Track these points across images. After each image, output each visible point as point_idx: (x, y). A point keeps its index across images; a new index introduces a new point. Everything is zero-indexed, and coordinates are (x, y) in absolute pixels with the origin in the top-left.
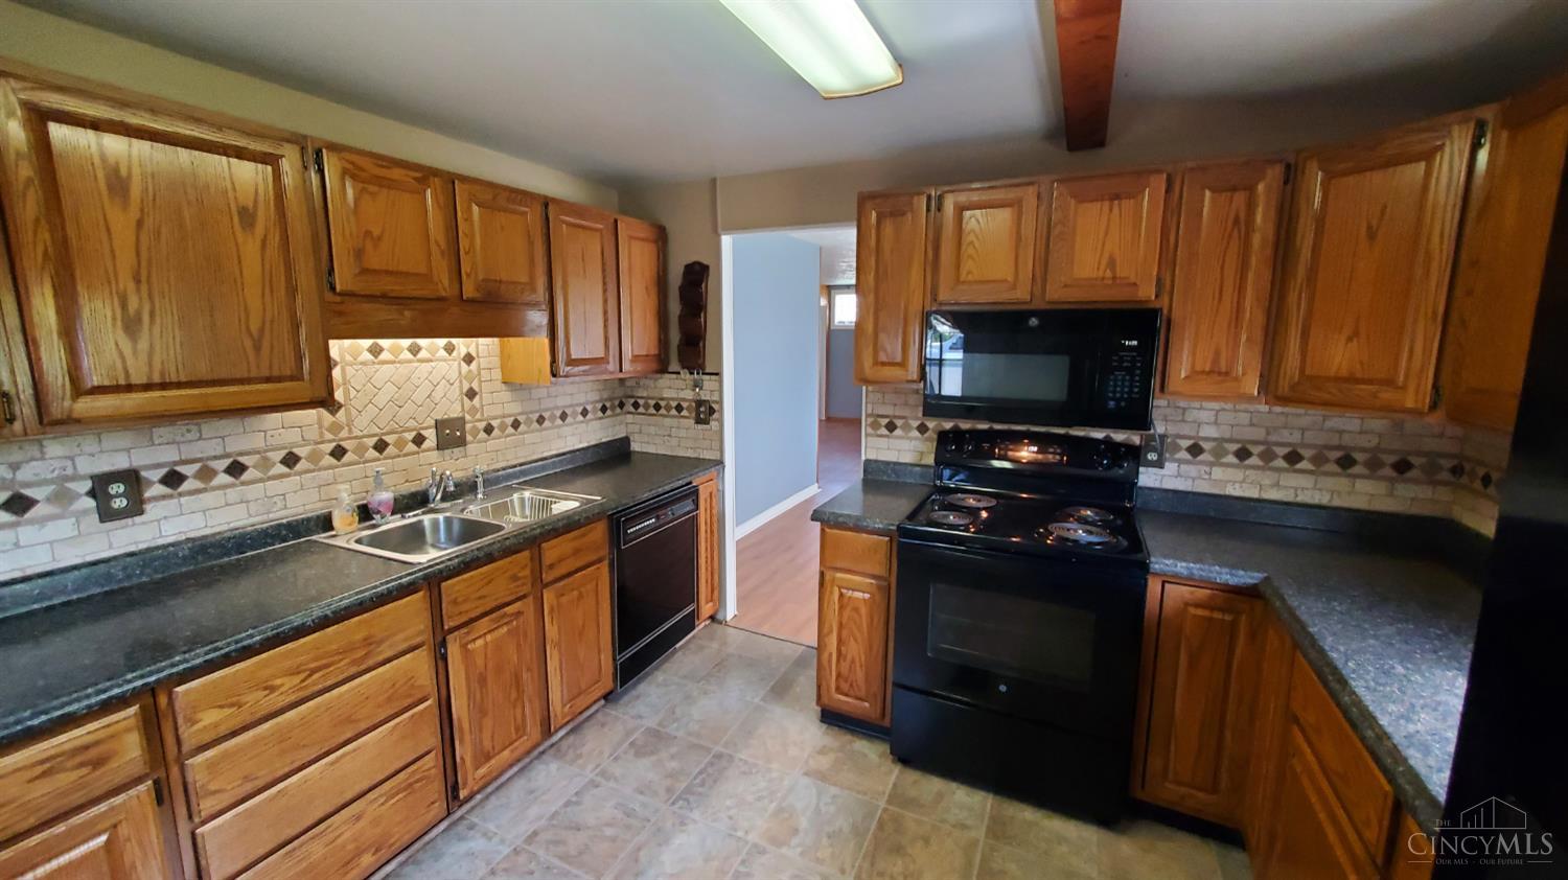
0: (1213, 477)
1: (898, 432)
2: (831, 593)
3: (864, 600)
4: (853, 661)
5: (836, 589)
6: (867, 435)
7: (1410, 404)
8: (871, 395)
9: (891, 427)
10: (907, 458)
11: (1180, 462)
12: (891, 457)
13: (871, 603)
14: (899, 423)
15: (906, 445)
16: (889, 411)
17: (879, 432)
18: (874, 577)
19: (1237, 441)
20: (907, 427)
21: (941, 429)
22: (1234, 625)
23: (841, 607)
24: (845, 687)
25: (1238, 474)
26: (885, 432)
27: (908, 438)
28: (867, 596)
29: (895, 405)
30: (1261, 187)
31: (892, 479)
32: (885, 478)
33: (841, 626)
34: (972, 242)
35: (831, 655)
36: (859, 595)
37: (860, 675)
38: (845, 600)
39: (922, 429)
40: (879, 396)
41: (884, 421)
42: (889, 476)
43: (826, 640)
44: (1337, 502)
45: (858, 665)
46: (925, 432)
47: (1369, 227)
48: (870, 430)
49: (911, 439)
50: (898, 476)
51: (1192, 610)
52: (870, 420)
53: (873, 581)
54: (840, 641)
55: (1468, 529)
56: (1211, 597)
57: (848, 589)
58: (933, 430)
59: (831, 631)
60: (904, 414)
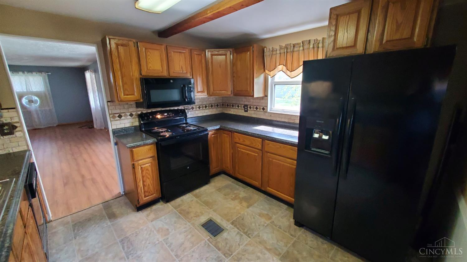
0: (196, 113)
1: (123, 118)
2: (138, 168)
3: (149, 165)
4: (149, 185)
5: (140, 166)
6: (111, 121)
7: (229, 94)
8: (110, 108)
9: (120, 116)
10: (128, 125)
11: (191, 111)
12: (122, 126)
13: (151, 166)
14: (123, 115)
15: (126, 121)
16: (118, 111)
17: (116, 119)
18: (151, 157)
19: (198, 105)
20: (126, 115)
21: (137, 114)
22: (217, 136)
23: (142, 171)
24: (147, 194)
25: (199, 112)
26: (118, 118)
27: (127, 119)
28: (150, 164)
29: (120, 109)
30: (202, 55)
31: (125, 133)
32: (122, 133)
33: (143, 177)
34: (149, 59)
35: (141, 187)
36: (148, 165)
37: (151, 187)
38: (143, 169)
39: (131, 115)
40: (114, 107)
41: (117, 115)
42: (123, 132)
43: (139, 184)
44: (212, 114)
45: (150, 185)
46: (133, 116)
47: (220, 65)
48: (112, 119)
49: (128, 119)
50: (127, 132)
51: (212, 136)
52: (111, 116)
53: (151, 159)
54: (143, 182)
55: (227, 113)
56: (214, 132)
57: (143, 165)
58: (135, 115)
59: (140, 181)
60: (124, 112)
